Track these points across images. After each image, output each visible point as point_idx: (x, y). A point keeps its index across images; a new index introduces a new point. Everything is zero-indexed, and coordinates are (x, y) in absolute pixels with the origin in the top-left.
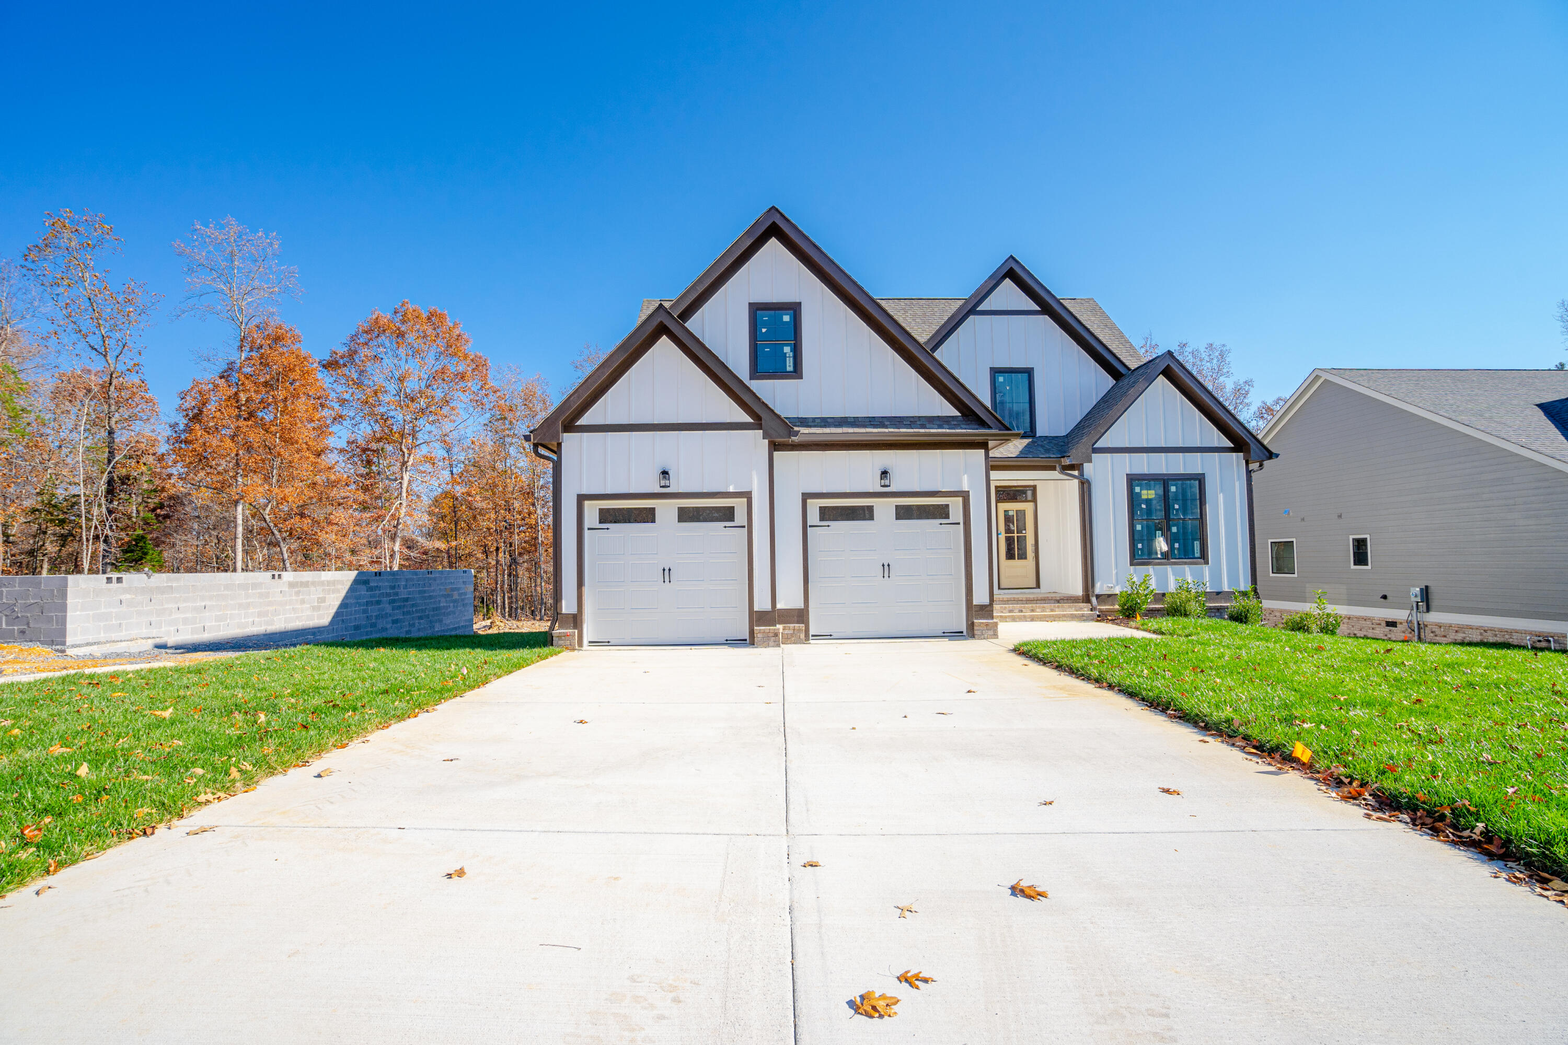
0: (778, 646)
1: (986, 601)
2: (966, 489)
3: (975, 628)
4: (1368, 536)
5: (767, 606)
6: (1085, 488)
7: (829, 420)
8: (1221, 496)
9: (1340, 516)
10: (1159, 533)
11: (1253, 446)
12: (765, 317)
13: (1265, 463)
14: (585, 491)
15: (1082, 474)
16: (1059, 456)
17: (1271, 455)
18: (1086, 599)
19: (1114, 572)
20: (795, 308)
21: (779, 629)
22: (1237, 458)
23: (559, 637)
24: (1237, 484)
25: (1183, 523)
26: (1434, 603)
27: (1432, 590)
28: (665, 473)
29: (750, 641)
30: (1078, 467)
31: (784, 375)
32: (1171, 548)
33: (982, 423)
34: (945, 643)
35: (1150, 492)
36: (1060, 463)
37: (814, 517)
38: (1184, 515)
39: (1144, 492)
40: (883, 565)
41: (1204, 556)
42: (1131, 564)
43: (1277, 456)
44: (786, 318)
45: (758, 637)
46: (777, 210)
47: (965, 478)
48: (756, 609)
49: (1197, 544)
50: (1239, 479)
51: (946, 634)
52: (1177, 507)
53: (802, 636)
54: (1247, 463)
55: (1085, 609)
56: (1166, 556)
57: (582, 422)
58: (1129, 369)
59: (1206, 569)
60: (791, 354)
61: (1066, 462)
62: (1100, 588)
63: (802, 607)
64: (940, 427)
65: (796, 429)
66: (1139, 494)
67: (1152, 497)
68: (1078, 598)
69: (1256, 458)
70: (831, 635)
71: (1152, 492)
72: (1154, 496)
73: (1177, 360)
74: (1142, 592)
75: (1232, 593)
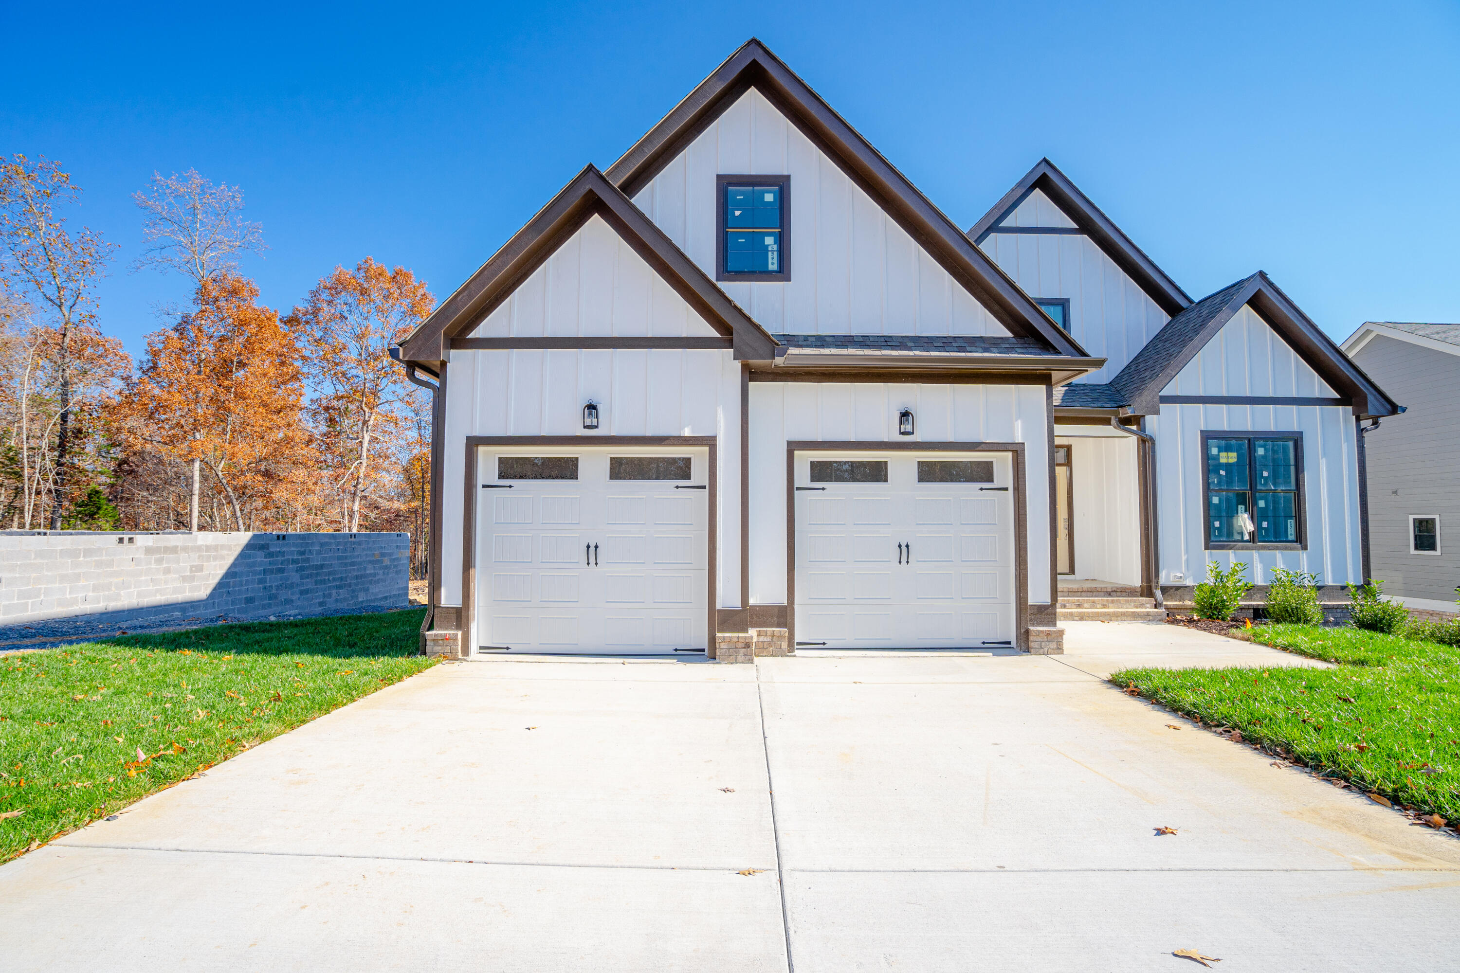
0: (751, 661)
1: (1046, 599)
2: (1020, 441)
3: (1031, 638)
4: (1436, 517)
5: (736, 603)
6: (1147, 446)
7: (827, 339)
8: (1323, 462)
10: (1241, 508)
11: (1371, 397)
12: (738, 194)
13: (1381, 420)
14: (477, 432)
15: (1143, 429)
16: (1115, 405)
17: (1394, 409)
18: (1147, 591)
19: (1184, 558)
20: (781, 184)
21: (752, 637)
22: (1344, 413)
23: (435, 641)
24: (1344, 446)
25: (1273, 496)
28: (592, 407)
29: (710, 653)
30: (1137, 420)
31: (764, 274)
32: (1259, 527)
33: (1046, 346)
34: (987, 659)
35: (1231, 454)
36: (1116, 414)
37: (803, 476)
38: (1274, 485)
39: (1223, 454)
40: (900, 546)
41: (1300, 539)
42: (1206, 549)
43: (1404, 410)
44: (769, 197)
45: (722, 648)
46: (759, 44)
47: (1019, 425)
48: (719, 606)
49: (1291, 523)
50: (1347, 440)
51: (986, 645)
52: (1265, 474)
53: (785, 645)
54: (1358, 419)
55: (1148, 606)
56: (1252, 538)
57: (477, 333)
58: (1191, 301)
59: (1303, 556)
60: (775, 247)
61: (1128, 412)
62: (1166, 577)
63: (785, 603)
64: (986, 350)
66: (1217, 458)
67: (1231, 461)
68: (1139, 590)
69: (1372, 410)
70: (824, 644)
71: (1235, 454)
72: (1235, 460)
73: (1271, 285)
74: (1230, 584)
75: (1343, 588)
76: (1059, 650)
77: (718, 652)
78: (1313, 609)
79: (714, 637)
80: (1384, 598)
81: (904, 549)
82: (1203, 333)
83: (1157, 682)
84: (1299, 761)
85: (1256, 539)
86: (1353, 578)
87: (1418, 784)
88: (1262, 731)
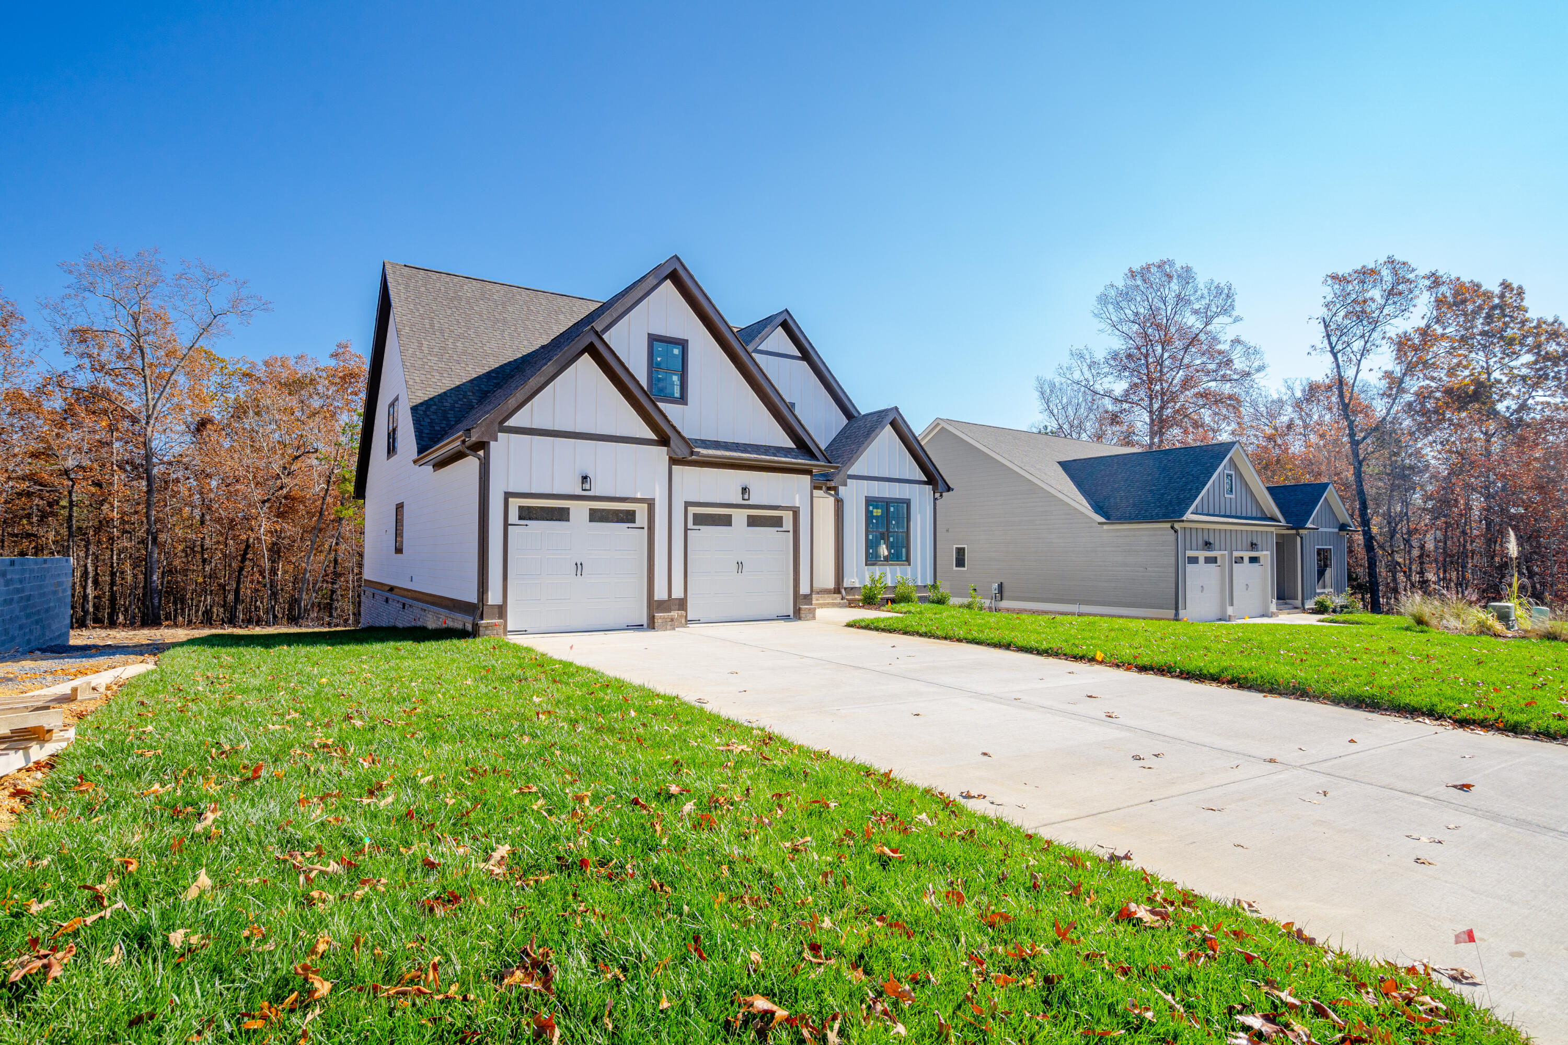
0: (674, 629)
1: (808, 591)
2: (797, 506)
3: (801, 612)
4: (965, 546)
5: (665, 597)
6: (839, 503)
8: (919, 516)
9: (948, 531)
10: (882, 541)
11: (940, 482)
12: (659, 347)
13: (944, 494)
14: (511, 489)
15: (837, 493)
16: (824, 479)
17: (949, 489)
18: (837, 590)
19: (855, 570)
20: (683, 344)
21: (675, 615)
22: (928, 488)
23: (486, 627)
24: (928, 508)
25: (897, 535)
26: (1005, 594)
27: (1005, 585)
28: (585, 478)
29: (652, 625)
30: (835, 489)
31: (673, 401)
32: (889, 552)
33: (812, 456)
35: (878, 510)
36: (826, 484)
37: (692, 522)
38: (898, 529)
39: (875, 511)
40: (738, 563)
41: (908, 560)
42: (866, 565)
43: (953, 490)
44: (676, 351)
45: (658, 622)
46: (678, 259)
47: (797, 496)
48: (655, 598)
49: (904, 550)
50: (929, 505)
51: (779, 618)
52: (894, 523)
53: (683, 621)
54: (934, 493)
55: (837, 599)
56: (886, 559)
57: (511, 422)
58: (859, 414)
59: (909, 569)
60: (678, 383)
61: (833, 484)
62: (847, 583)
64: (786, 456)
65: (696, 450)
66: (872, 512)
67: (879, 514)
68: (833, 590)
69: (940, 490)
70: (699, 620)
71: (880, 511)
73: (900, 415)
74: (878, 585)
75: (925, 586)
76: (814, 618)
77: (656, 624)
78: (915, 595)
79: (654, 616)
80: (941, 590)
81: (740, 565)
82: (869, 440)
83: (867, 622)
84: (921, 635)
85: (889, 560)
86: (929, 582)
87: (951, 633)
88: (909, 629)
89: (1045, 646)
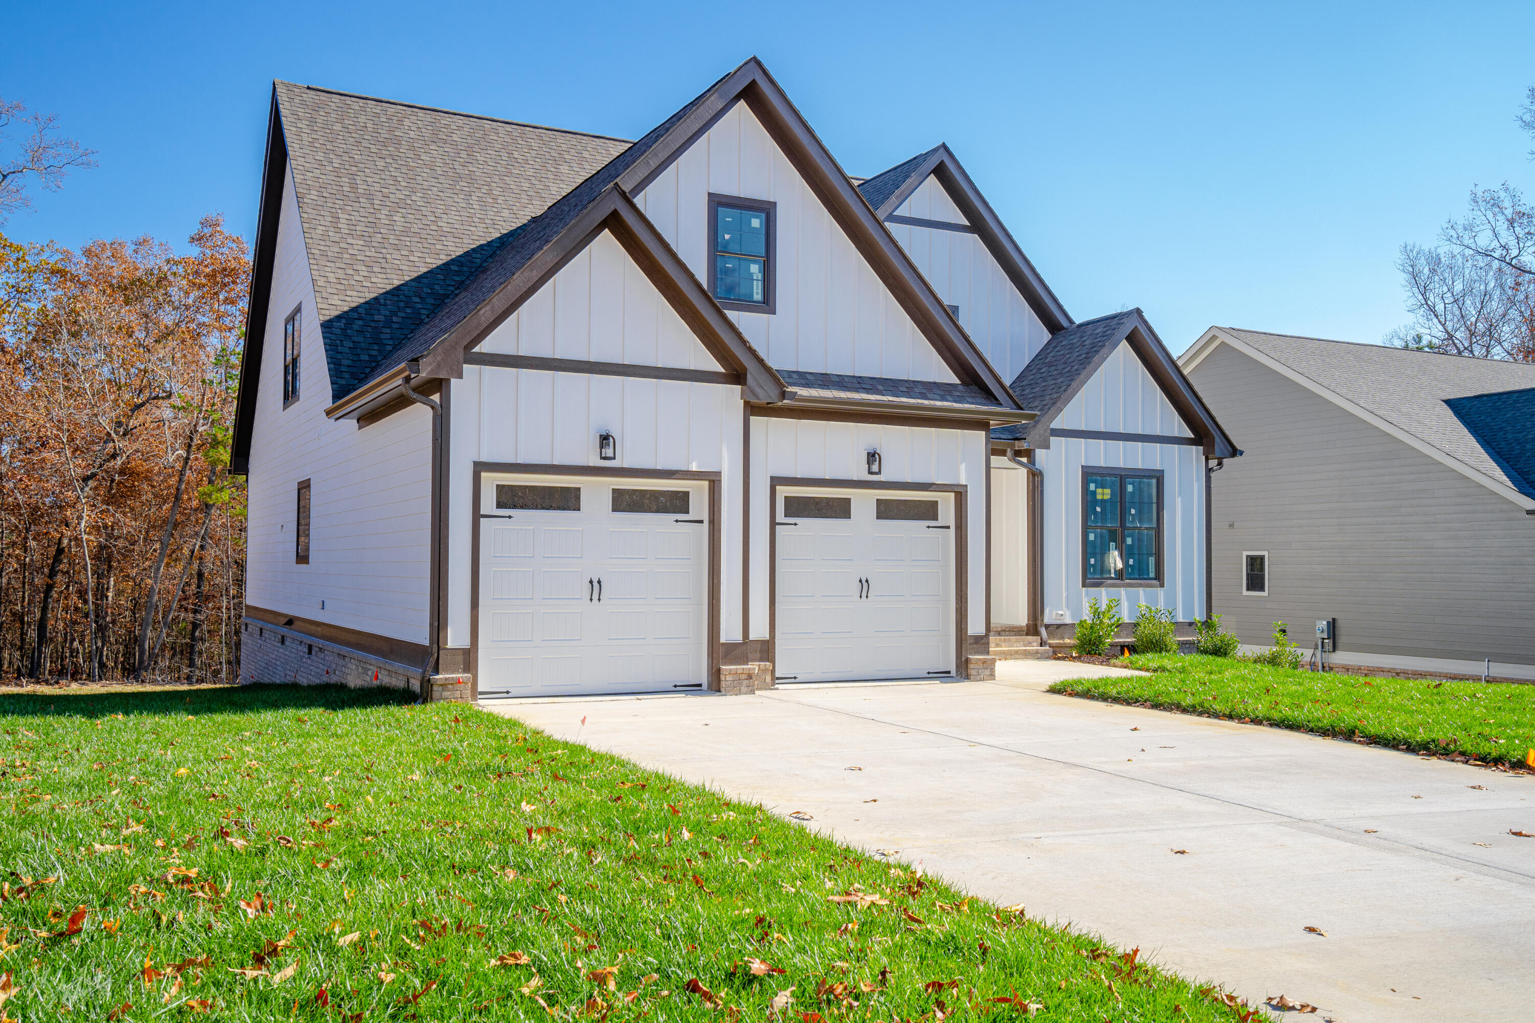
0: (752, 692)
1: (981, 630)
2: (964, 483)
3: (971, 666)
4: (1265, 553)
5: (738, 637)
6: (1036, 480)
7: (809, 377)
8: (1179, 500)
9: (1231, 526)
10: (1112, 545)
11: (1218, 439)
12: (727, 216)
13: (1225, 461)
14: (486, 457)
15: (1032, 461)
16: (1010, 437)
17: (1235, 452)
18: (1033, 629)
19: (1064, 595)
20: (767, 210)
21: (754, 669)
22: (1196, 451)
23: (444, 686)
24: (1196, 485)
25: (1139, 533)
26: (1342, 640)
27: (1340, 624)
28: (607, 438)
29: (715, 686)
30: (1029, 453)
31: (747, 305)
32: (1126, 563)
33: (989, 396)
34: (936, 686)
35: (1105, 491)
36: (1013, 445)
37: (783, 510)
38: (1140, 523)
39: (1099, 491)
40: (861, 581)
41: (1159, 577)
42: (1084, 586)
43: (1241, 453)
44: (756, 223)
45: (726, 679)
46: (759, 63)
47: (963, 467)
49: (1152, 560)
50: (1198, 480)
51: (931, 675)
52: (1133, 511)
53: (768, 678)
54: (1207, 459)
55: (1033, 643)
56: (1120, 575)
57: (485, 346)
58: (1071, 321)
59: (1161, 592)
60: (760, 276)
61: (1024, 445)
62: (1050, 616)
65: (790, 389)
66: (1094, 493)
67: (1107, 497)
68: (1025, 629)
69: (1218, 453)
70: (795, 678)
71: (1108, 491)
72: (1109, 497)
73: (1145, 322)
74: (1106, 621)
75: (1190, 624)
76: (992, 676)
77: (723, 684)
78: (1173, 640)
79: (719, 670)
80: (1220, 631)
81: (864, 584)
82: (1089, 368)
83: (1087, 685)
84: (1184, 710)
85: (1124, 577)
86: (1199, 616)
87: (1240, 708)
88: (1162, 699)
89: (1422, 735)
